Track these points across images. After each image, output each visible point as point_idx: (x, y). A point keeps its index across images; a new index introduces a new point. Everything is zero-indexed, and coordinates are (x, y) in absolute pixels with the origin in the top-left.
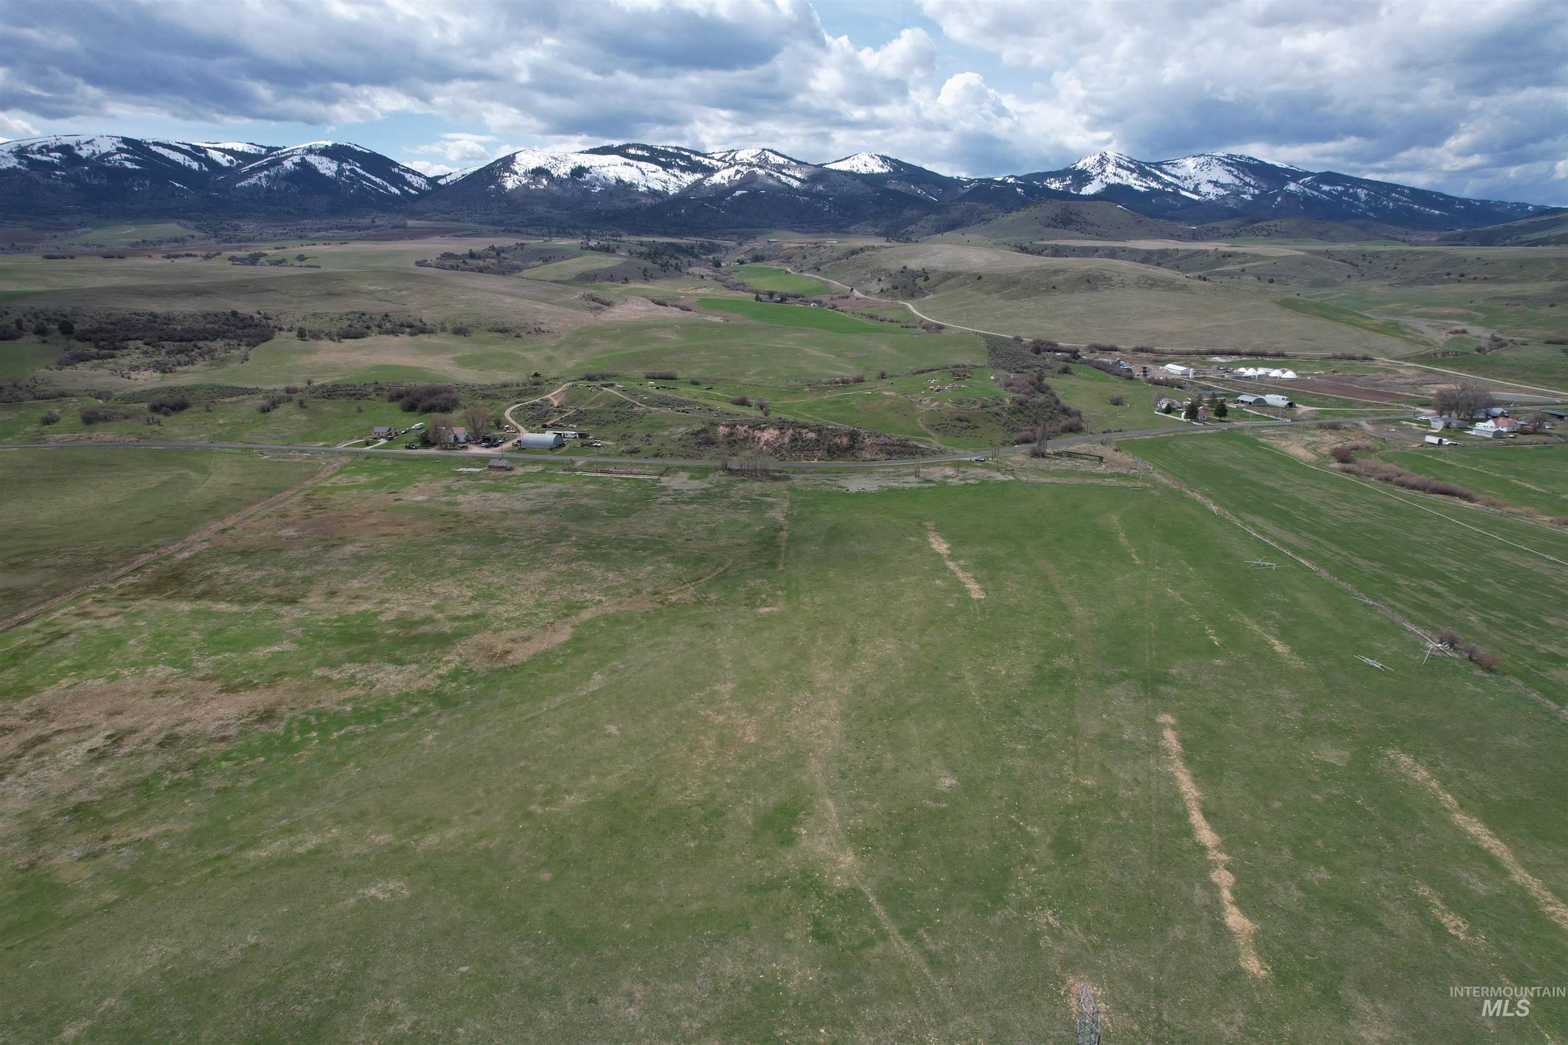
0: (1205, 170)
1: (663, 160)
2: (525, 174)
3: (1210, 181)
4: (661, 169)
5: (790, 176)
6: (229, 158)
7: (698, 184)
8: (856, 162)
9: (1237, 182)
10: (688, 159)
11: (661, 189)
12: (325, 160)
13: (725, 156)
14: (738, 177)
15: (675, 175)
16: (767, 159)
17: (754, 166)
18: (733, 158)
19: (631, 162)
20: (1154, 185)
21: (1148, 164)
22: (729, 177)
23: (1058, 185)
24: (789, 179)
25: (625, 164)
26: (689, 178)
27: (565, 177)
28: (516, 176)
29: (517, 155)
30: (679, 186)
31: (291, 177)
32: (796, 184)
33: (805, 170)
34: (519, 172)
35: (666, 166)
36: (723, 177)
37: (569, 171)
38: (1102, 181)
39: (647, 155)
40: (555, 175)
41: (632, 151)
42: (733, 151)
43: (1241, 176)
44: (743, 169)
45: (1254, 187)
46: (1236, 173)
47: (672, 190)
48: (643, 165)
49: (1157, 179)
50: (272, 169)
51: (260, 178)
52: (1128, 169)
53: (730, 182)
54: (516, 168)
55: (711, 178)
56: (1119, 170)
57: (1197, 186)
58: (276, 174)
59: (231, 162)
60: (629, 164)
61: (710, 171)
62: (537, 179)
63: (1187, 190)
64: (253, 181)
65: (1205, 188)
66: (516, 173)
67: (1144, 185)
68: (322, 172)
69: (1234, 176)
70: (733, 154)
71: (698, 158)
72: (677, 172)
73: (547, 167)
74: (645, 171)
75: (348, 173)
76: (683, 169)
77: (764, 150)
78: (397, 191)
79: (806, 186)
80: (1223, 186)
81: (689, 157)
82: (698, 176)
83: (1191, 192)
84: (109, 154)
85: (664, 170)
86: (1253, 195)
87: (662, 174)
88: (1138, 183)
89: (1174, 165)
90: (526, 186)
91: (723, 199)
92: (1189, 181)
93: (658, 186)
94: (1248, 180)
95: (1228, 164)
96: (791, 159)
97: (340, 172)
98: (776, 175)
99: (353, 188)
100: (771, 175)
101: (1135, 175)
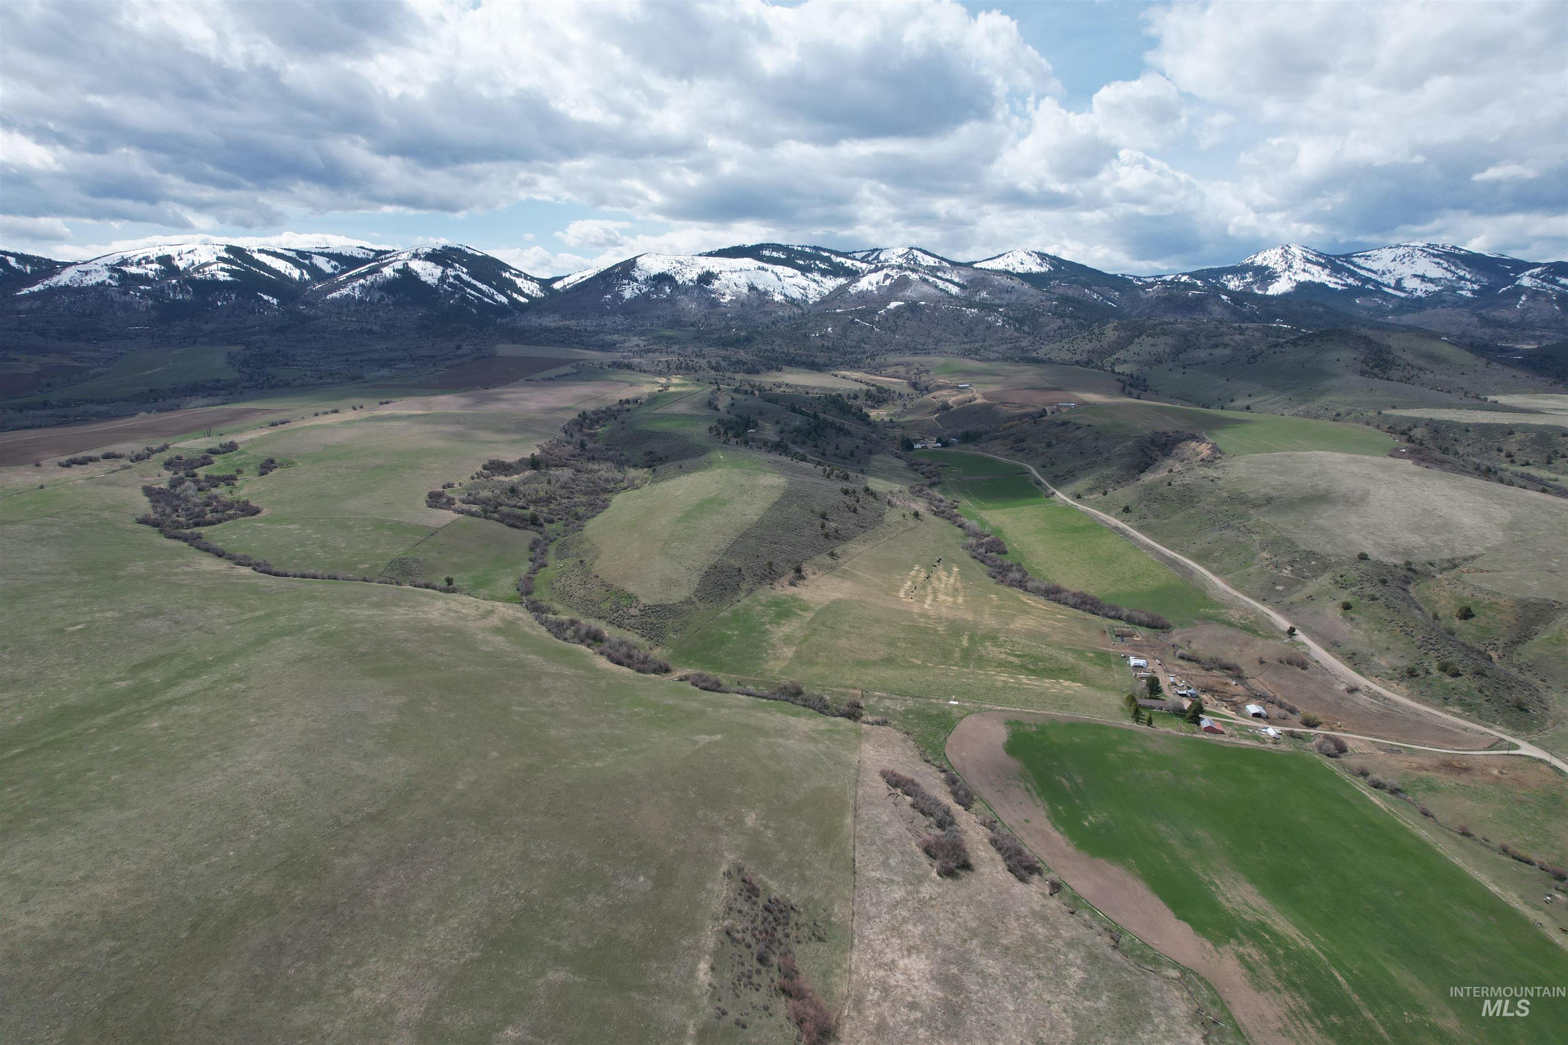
0: (1407, 263)
1: (801, 262)
2: (646, 280)
3: (1415, 276)
4: (799, 273)
5: (947, 280)
6: (334, 263)
7: (841, 291)
8: (1010, 260)
9: (1449, 276)
10: (827, 260)
11: (800, 297)
12: (430, 265)
13: (868, 256)
14: (888, 282)
15: (815, 281)
16: (915, 259)
17: (906, 269)
18: (877, 258)
19: (766, 266)
20: (1350, 281)
21: (1336, 257)
22: (877, 283)
23: (1237, 283)
24: (947, 284)
25: (759, 268)
26: (831, 284)
27: (691, 284)
28: (635, 284)
29: (638, 260)
30: (820, 293)
31: (389, 286)
32: (954, 290)
33: (962, 272)
34: (639, 279)
35: (804, 270)
36: (871, 283)
37: (695, 277)
38: (1290, 279)
39: (783, 257)
40: (680, 282)
41: (767, 253)
42: (877, 250)
43: (1453, 268)
44: (893, 273)
45: (1472, 282)
46: (1446, 265)
47: (813, 296)
48: (779, 269)
49: (1353, 274)
50: (369, 278)
51: (354, 288)
52: (1318, 264)
53: (879, 288)
54: (636, 273)
55: (858, 284)
56: (1308, 265)
57: (1399, 281)
58: (372, 283)
59: (335, 268)
60: (763, 269)
61: (854, 275)
62: (659, 287)
63: (1389, 286)
64: (345, 291)
65: (1409, 284)
66: (636, 281)
67: (1339, 281)
68: (423, 279)
69: (1444, 268)
70: (876, 253)
71: (839, 259)
72: (817, 276)
73: (672, 273)
74: (781, 276)
75: (451, 280)
76: (824, 273)
77: (911, 249)
78: (504, 300)
79: (966, 293)
80: (1431, 281)
81: (829, 257)
82: (842, 281)
83: (1394, 288)
84: (208, 264)
85: (803, 274)
86: (1473, 291)
87: (800, 279)
88: (1333, 280)
89: (1367, 258)
90: (646, 296)
91: (875, 312)
92: (1388, 275)
93: (796, 294)
94: (1462, 273)
95: (1434, 256)
96: (942, 259)
97: (443, 279)
98: (931, 279)
99: (453, 298)
100: (925, 281)
101: (1327, 271)
